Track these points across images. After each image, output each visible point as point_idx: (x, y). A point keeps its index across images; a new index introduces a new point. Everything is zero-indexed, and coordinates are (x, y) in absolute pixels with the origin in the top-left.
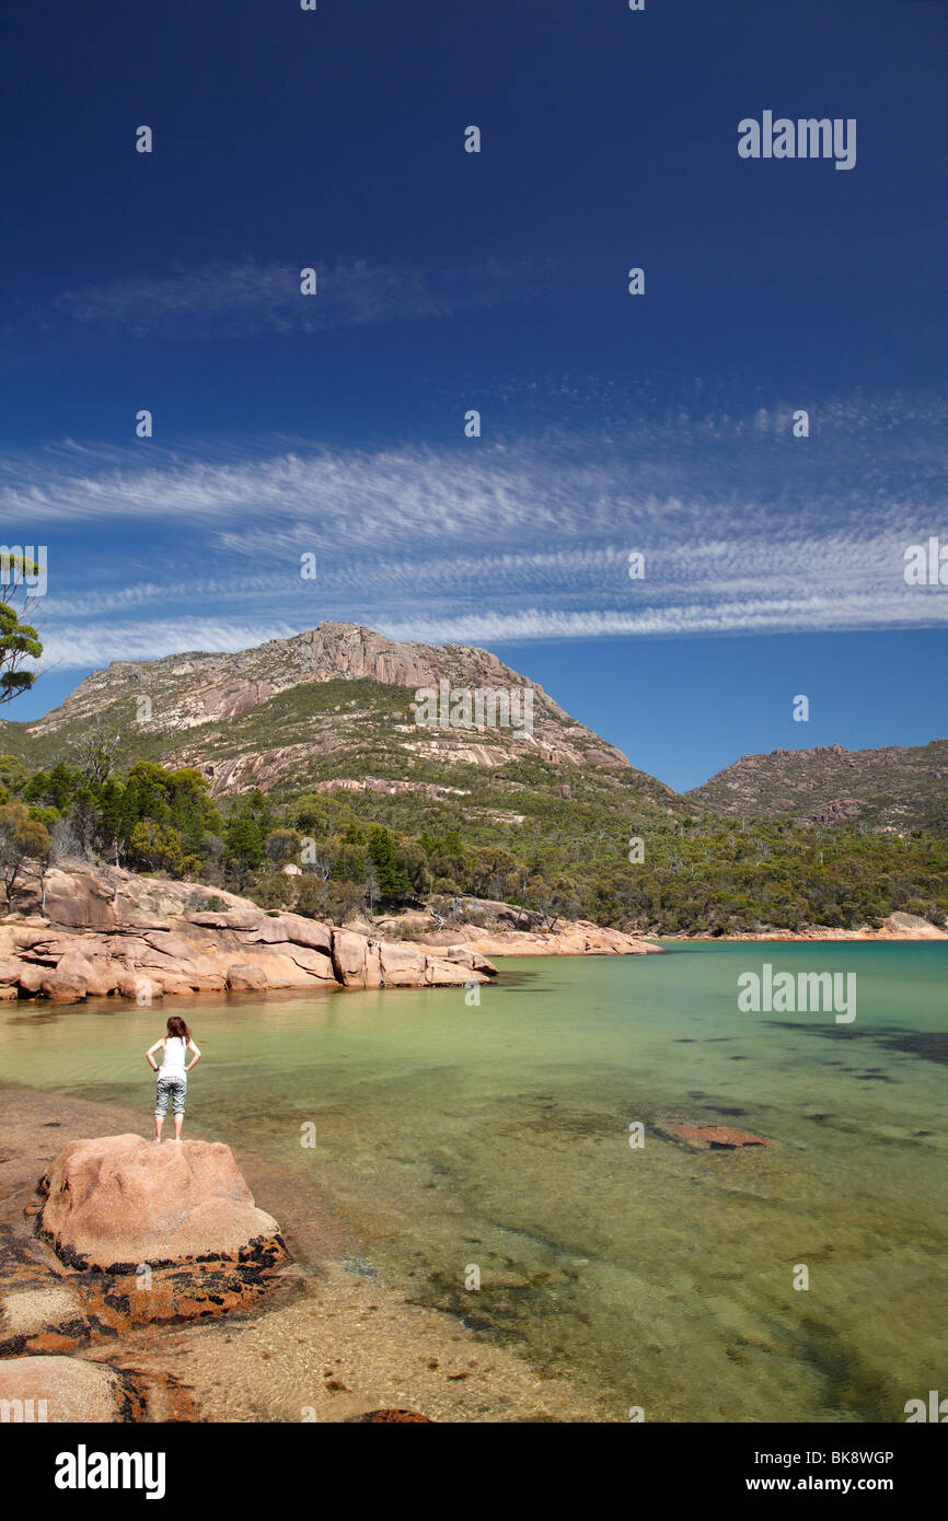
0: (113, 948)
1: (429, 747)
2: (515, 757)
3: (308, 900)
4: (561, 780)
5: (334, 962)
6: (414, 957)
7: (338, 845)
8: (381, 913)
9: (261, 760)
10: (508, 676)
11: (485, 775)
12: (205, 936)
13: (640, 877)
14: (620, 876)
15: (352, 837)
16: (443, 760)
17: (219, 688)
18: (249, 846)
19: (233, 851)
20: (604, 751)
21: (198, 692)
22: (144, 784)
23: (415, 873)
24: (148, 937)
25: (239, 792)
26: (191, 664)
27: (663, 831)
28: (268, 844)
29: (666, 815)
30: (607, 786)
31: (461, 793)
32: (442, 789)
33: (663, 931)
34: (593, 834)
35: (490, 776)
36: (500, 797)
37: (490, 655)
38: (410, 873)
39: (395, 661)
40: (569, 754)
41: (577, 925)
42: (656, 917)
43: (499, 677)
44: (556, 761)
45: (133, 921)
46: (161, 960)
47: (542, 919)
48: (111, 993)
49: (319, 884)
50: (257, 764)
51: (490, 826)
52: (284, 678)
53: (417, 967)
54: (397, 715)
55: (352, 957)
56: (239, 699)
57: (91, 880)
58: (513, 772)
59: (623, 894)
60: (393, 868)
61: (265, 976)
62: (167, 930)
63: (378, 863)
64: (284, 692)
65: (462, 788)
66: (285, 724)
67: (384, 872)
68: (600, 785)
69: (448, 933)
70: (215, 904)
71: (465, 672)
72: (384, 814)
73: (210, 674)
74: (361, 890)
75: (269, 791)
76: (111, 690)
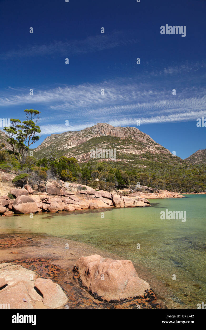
0: (62, 199)
1: (124, 151)
2: (144, 152)
3: (101, 187)
4: (155, 157)
5: (113, 202)
6: (132, 200)
7: (108, 174)
8: (118, 189)
9: (86, 155)
10: (141, 134)
11: (137, 157)
12: (83, 196)
13: (176, 179)
14: (171, 179)
15: (111, 172)
16: (127, 154)
17: (75, 139)
18: (88, 175)
19: (84, 176)
20: (165, 150)
21: (71, 140)
22: (63, 161)
23: (126, 180)
24: (70, 197)
25: (81, 162)
26: (69, 134)
27: (180, 168)
28: (92, 174)
29: (180, 165)
30: (166, 158)
31: (132, 161)
32: (127, 160)
33: (182, 192)
34: (163, 169)
35: (138, 157)
36: (141, 162)
37: (137, 129)
38: (125, 180)
39: (115, 131)
40: (156, 151)
41: (164, 191)
42: (181, 189)
43: (139, 134)
44: (153, 153)
45: (66, 193)
46: (73, 202)
47: (156, 190)
48: (63, 210)
49: (104, 183)
50: (85, 156)
51: (139, 168)
52: (90, 136)
53: (133, 202)
54: (116, 144)
55: (117, 200)
56: (80, 141)
57: (56, 184)
58: (144, 156)
59: (172, 184)
60: (121, 179)
61: (98, 205)
62: (74, 195)
63: (117, 178)
64: (90, 139)
65: (132, 160)
66: (90, 147)
67: (119, 180)
68: (164, 158)
69: (134, 194)
70: (84, 189)
71: (131, 133)
72: (114, 167)
73: (73, 136)
74: (114, 184)
75: (88, 162)
76: (51, 141)
